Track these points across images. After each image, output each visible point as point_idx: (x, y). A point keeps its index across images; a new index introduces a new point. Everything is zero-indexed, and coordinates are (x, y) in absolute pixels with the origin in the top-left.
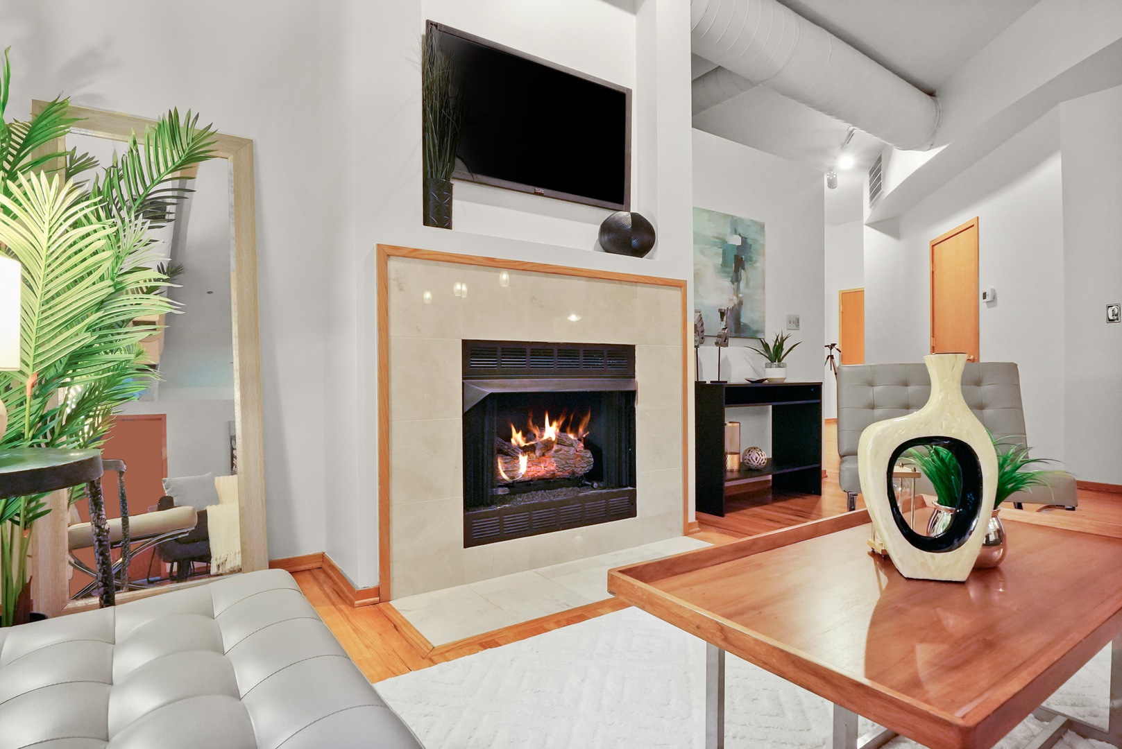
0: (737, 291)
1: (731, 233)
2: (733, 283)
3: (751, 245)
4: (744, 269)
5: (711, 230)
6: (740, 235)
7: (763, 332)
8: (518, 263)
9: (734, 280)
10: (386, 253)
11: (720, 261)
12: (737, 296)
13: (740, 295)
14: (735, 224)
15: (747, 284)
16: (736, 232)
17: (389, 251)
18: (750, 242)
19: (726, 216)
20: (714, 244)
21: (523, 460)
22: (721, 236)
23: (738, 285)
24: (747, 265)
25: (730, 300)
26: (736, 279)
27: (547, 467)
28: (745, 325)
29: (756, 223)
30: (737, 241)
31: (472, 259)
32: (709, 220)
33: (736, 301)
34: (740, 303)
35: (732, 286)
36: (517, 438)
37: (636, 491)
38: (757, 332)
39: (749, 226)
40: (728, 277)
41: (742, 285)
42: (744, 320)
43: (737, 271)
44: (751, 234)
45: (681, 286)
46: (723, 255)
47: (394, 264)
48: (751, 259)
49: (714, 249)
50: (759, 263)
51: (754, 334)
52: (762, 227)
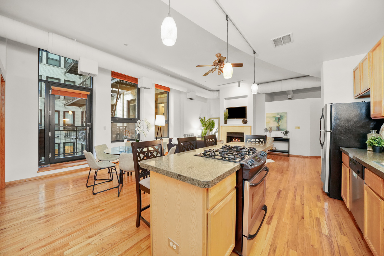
1: (277, 115)
3: (282, 116)
4: (280, 120)
7: (286, 130)
10: (221, 126)
11: (274, 120)
14: (278, 114)
15: (281, 123)
16: (278, 115)
19: (276, 113)
20: (273, 117)
24: (281, 120)
26: (278, 122)
29: (284, 113)
30: (279, 116)
32: (272, 114)
33: (278, 125)
34: (279, 126)
36: (233, 140)
38: (284, 130)
40: (276, 122)
42: (280, 128)
44: (282, 115)
45: (251, 126)
46: (275, 119)
47: (222, 127)
48: (282, 119)
49: (273, 118)
50: (285, 119)
51: (283, 130)
52: (286, 113)
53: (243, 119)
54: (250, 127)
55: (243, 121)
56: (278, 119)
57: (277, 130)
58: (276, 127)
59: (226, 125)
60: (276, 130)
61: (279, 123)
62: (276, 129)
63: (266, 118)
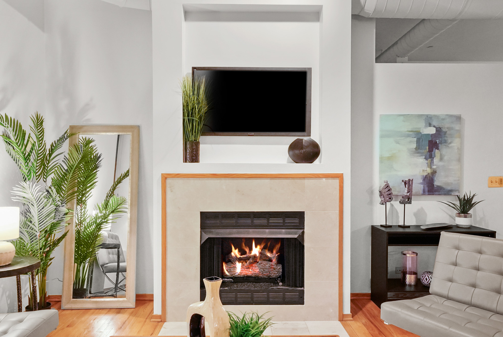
0: (430, 165)
1: (426, 126)
2: (426, 159)
3: (446, 132)
4: (438, 149)
5: (406, 127)
6: (434, 127)
7: (458, 191)
8: (229, 175)
9: (428, 156)
10: (165, 177)
11: (414, 146)
12: (431, 168)
13: (434, 167)
14: (429, 120)
15: (441, 159)
16: (430, 125)
17: (166, 176)
18: (444, 130)
19: (420, 116)
20: (409, 136)
21: (239, 265)
22: (414, 130)
23: (432, 160)
24: (440, 145)
25: (423, 171)
26: (430, 156)
27: (254, 271)
28: (438, 186)
29: (451, 116)
30: (432, 131)
31: (204, 176)
32: (404, 121)
33: (429, 171)
34: (434, 172)
35: (426, 162)
36: (235, 253)
37: (303, 291)
38: (451, 191)
39: (443, 119)
40: (422, 156)
41: (436, 160)
42: (437, 183)
43: (431, 151)
44: (445, 125)
45: (340, 177)
46: (418, 142)
47: (169, 181)
48: (445, 142)
49: (409, 139)
50: (455, 144)
51: (448, 193)
52: (458, 118)
53: (289, 139)
54: (336, 182)
55: (293, 147)
56: (429, 141)
57: (424, 191)
58: (421, 181)
59: (191, 168)
60: (421, 192)
61: (432, 162)
62: (422, 186)
63: (382, 137)
